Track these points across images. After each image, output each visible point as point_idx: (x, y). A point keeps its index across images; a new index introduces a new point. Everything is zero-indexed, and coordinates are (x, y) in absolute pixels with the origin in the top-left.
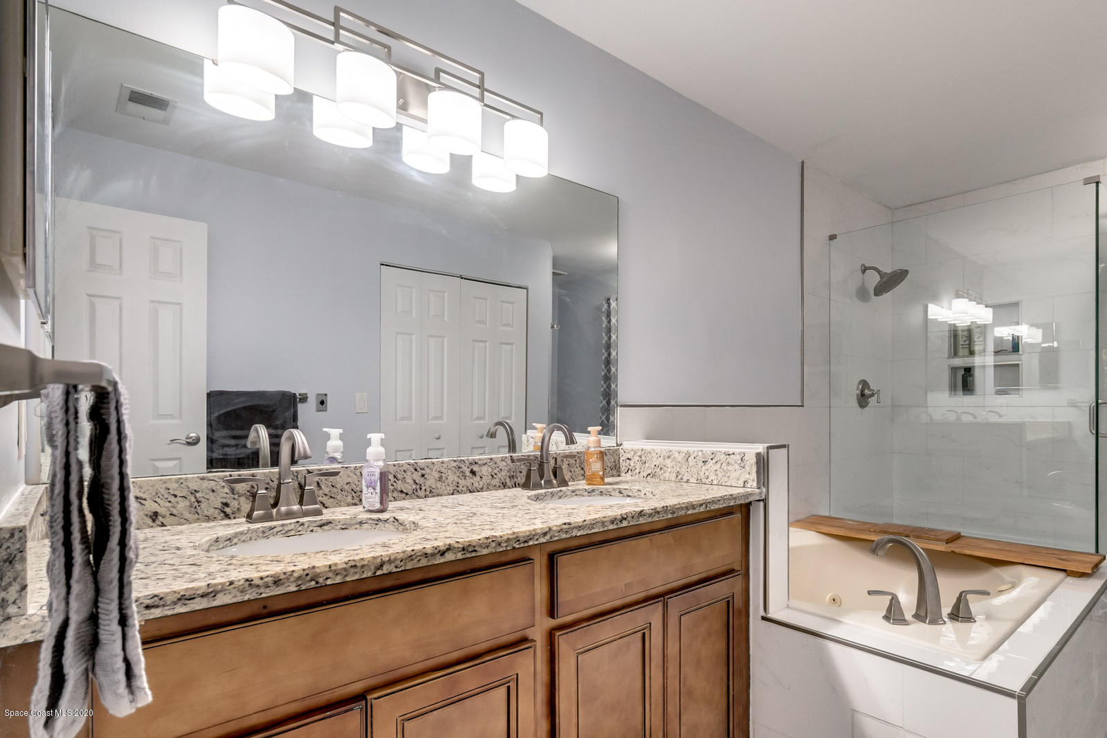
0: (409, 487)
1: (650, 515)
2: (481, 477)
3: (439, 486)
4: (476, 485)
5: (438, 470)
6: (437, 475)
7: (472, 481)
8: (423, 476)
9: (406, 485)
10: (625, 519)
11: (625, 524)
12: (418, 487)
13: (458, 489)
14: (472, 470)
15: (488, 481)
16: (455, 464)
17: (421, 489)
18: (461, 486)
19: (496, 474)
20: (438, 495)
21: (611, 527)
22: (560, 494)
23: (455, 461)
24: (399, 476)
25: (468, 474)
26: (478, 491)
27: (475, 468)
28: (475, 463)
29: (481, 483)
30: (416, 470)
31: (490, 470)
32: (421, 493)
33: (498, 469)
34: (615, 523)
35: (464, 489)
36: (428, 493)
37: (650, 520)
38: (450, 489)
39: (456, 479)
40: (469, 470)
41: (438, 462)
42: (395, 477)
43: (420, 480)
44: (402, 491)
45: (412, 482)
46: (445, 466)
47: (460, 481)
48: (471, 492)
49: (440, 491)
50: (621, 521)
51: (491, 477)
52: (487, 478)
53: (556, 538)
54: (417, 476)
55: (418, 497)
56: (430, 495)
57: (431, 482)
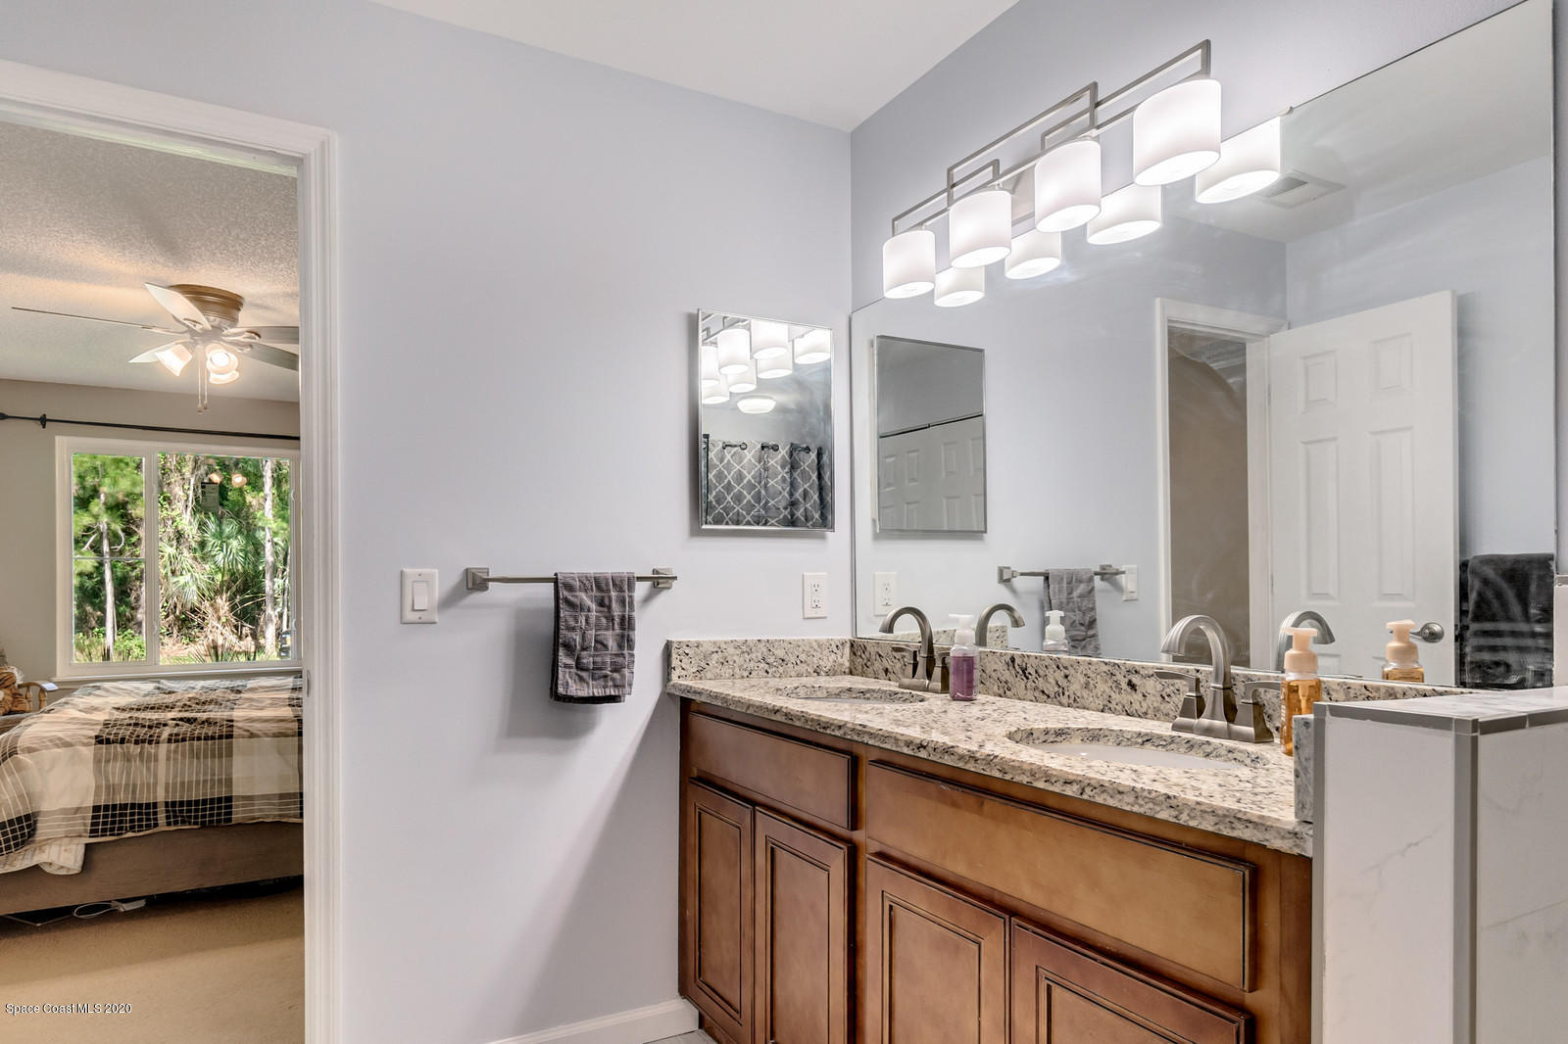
0: (1052, 689)
1: (961, 757)
2: (1144, 696)
3: (1086, 696)
4: (1136, 706)
5: (1084, 672)
6: (1083, 680)
7: (1129, 698)
8: (1066, 677)
9: (1048, 685)
10: (925, 747)
11: (923, 754)
12: (1061, 691)
13: (1110, 705)
14: (1130, 681)
15: (1155, 704)
16: (1105, 668)
17: (1064, 694)
18: (1114, 703)
19: (1169, 696)
20: (1084, 708)
21: (906, 750)
22: (1208, 749)
23: (1106, 664)
24: (1041, 673)
25: (1124, 686)
26: (1140, 716)
27: (1136, 680)
28: (1136, 671)
29: (1144, 705)
30: (1058, 667)
31: (1159, 687)
32: (1064, 700)
33: (1172, 688)
34: (911, 747)
35: (1119, 708)
36: (1071, 701)
37: (961, 765)
38: (1100, 703)
39: (1108, 690)
40: (1127, 680)
41: (1084, 661)
42: (1036, 672)
43: (1063, 682)
44: (1043, 692)
45: (1053, 682)
46: (1093, 668)
47: (1113, 694)
48: (1128, 715)
49: (1086, 703)
50: (918, 748)
51: (1160, 699)
52: (1153, 699)
53: (849, 737)
54: (1059, 675)
55: (1061, 704)
56: (1074, 705)
57: (1075, 687)
